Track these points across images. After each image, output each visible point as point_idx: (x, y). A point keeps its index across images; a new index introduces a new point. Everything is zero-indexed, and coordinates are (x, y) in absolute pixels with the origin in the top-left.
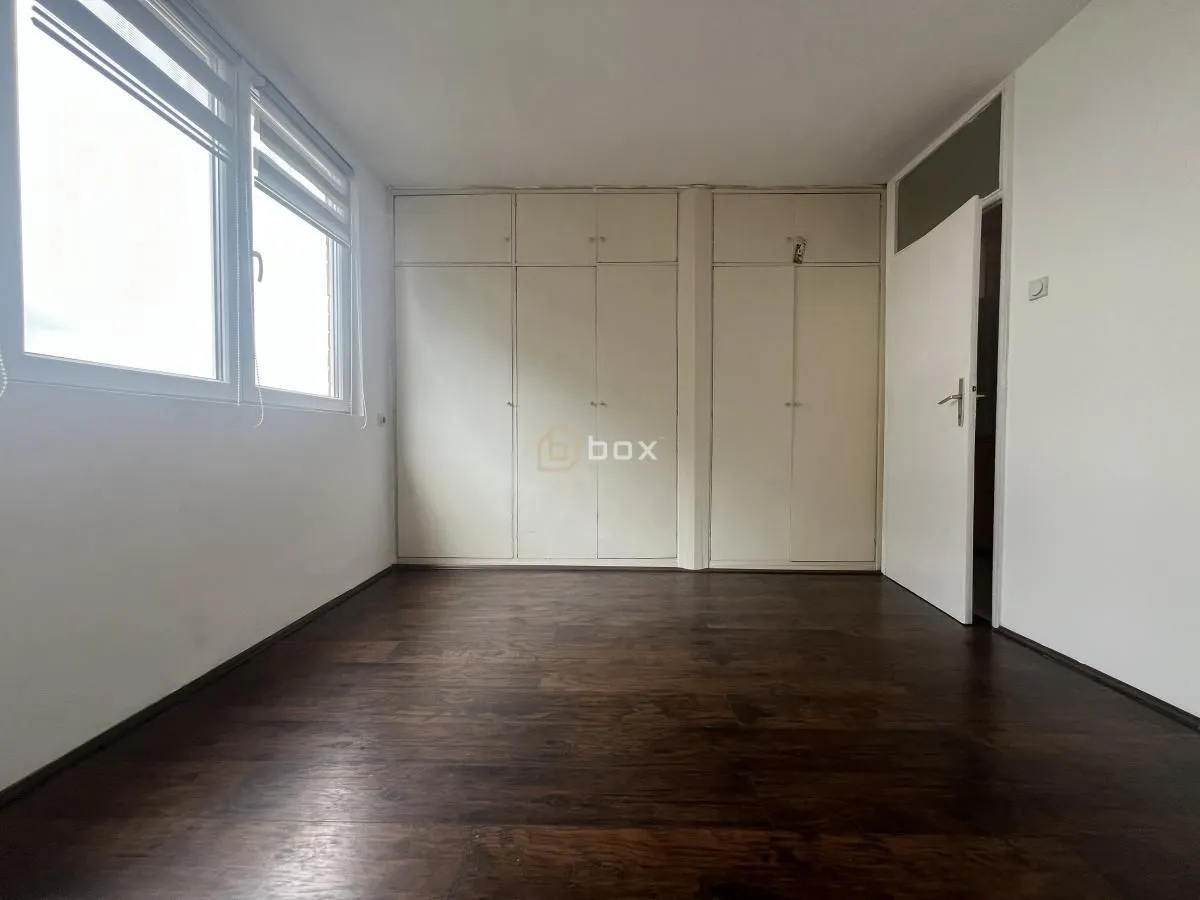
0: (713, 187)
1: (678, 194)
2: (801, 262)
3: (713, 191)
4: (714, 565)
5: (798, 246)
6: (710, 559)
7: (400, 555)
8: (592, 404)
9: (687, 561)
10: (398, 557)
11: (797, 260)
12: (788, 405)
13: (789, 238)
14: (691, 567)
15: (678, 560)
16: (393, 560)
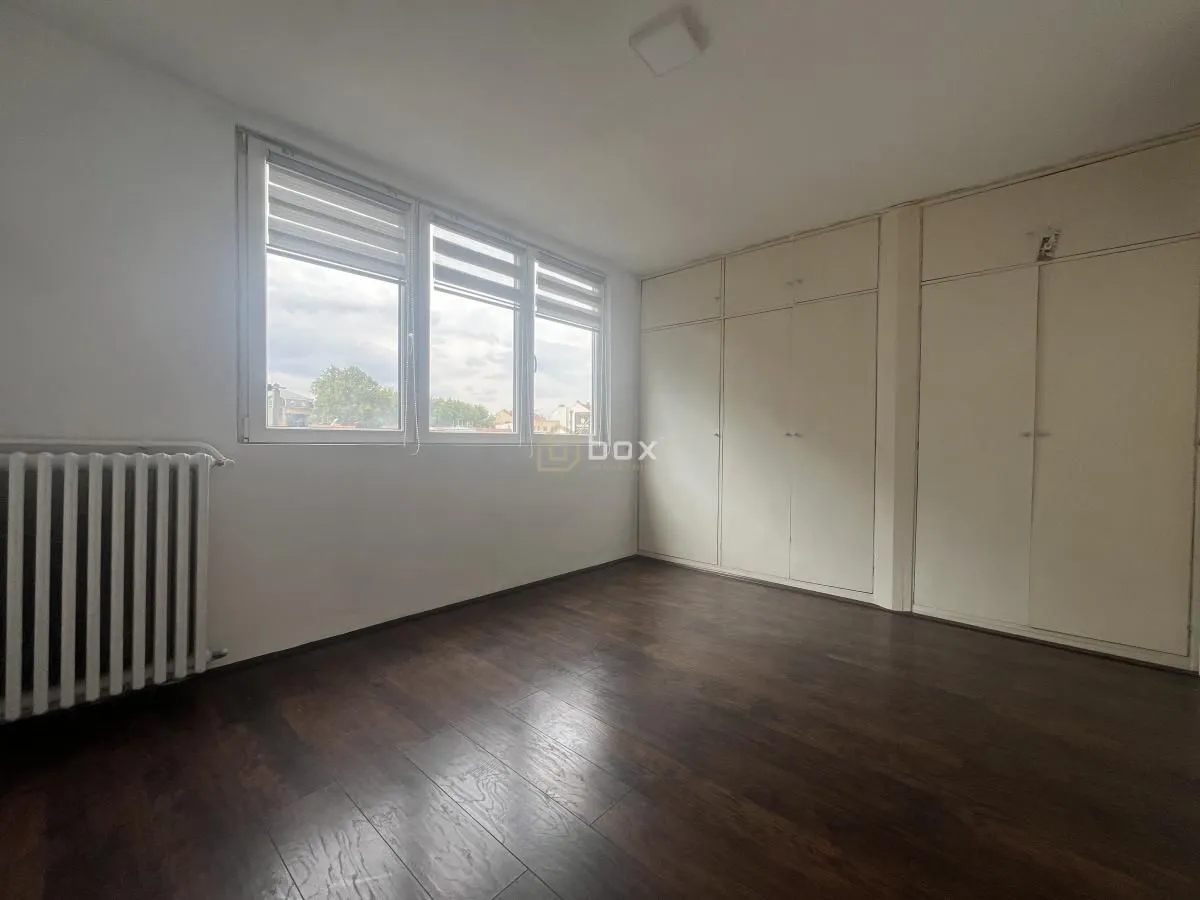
0: (922, 201)
1: (879, 219)
2: (1050, 259)
3: (922, 204)
4: (917, 610)
5: (1045, 240)
6: (913, 602)
7: (640, 548)
8: (788, 435)
9: (884, 598)
10: (638, 550)
11: (1043, 257)
12: (1027, 435)
13: (1030, 234)
14: (889, 606)
15: (875, 596)
16: (633, 552)
